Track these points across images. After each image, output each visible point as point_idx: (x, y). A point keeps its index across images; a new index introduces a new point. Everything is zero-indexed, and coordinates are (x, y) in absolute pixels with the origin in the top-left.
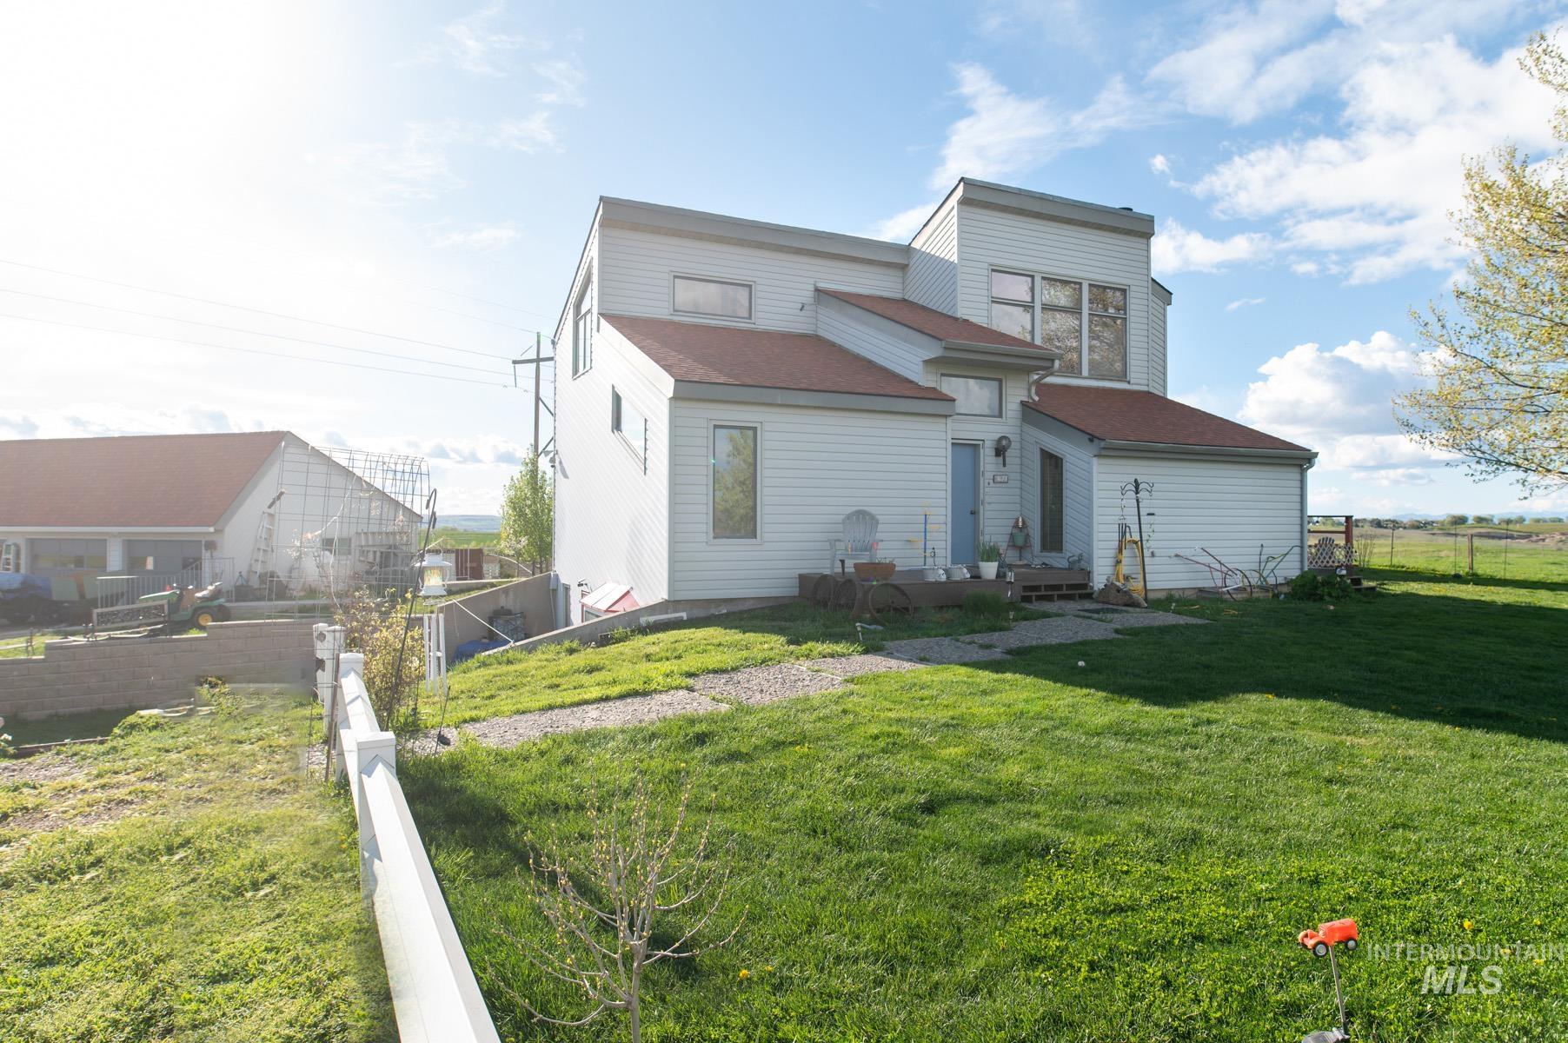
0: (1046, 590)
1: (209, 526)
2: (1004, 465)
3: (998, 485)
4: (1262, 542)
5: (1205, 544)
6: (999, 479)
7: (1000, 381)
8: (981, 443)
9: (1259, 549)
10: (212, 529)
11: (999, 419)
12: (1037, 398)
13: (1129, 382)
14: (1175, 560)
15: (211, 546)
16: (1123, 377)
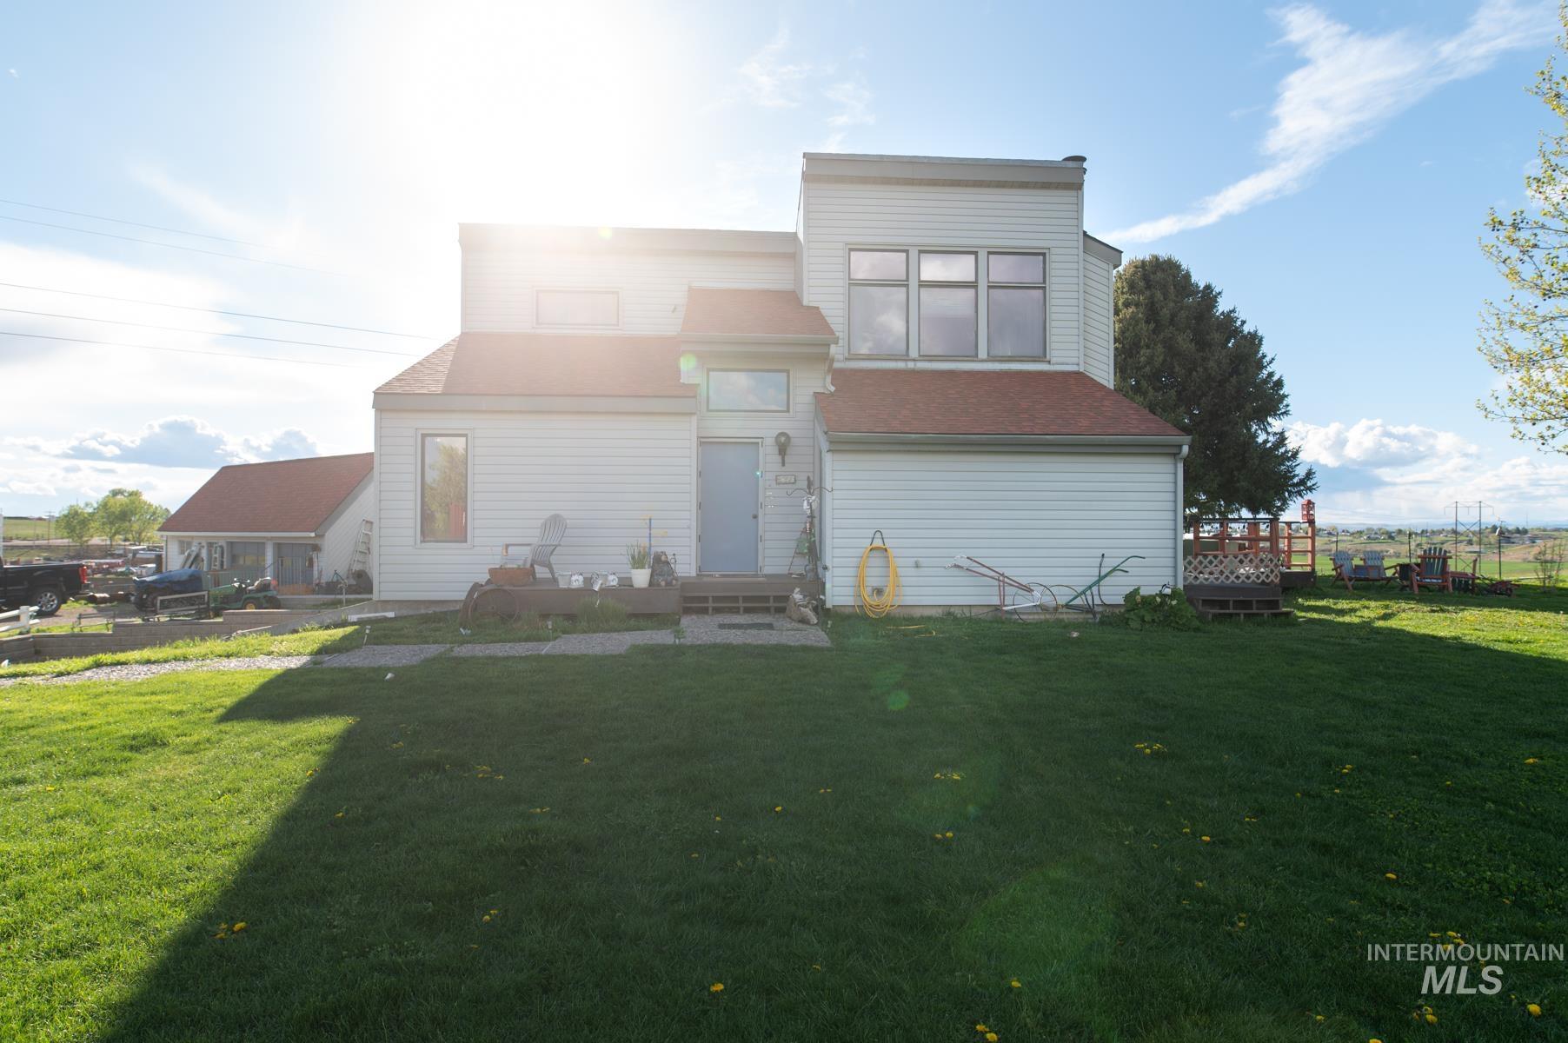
0: (714, 602)
1: (312, 532)
2: (783, 464)
3: (782, 486)
4: (1103, 551)
5: (971, 553)
6: (783, 480)
7: (788, 372)
8: (759, 440)
9: (1099, 560)
10: (313, 535)
11: (787, 414)
12: (832, 389)
13: (1049, 362)
14: (956, 572)
15: (316, 548)
16: (1042, 357)
